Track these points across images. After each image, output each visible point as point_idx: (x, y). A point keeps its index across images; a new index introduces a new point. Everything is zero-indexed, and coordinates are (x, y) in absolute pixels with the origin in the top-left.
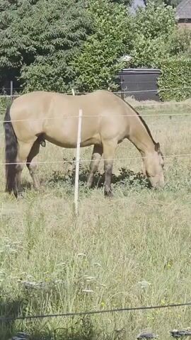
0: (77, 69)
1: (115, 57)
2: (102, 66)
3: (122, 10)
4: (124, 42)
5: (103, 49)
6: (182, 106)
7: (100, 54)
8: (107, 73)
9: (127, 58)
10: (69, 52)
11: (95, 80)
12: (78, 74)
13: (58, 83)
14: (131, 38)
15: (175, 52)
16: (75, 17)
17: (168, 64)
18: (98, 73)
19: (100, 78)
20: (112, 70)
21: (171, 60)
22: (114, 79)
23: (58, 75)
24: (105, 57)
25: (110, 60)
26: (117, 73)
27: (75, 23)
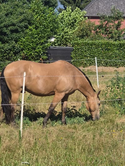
0: (22, 46)
1: (45, 39)
2: (37, 45)
3: (51, 11)
4: (51, 30)
5: (38, 34)
6: (86, 70)
7: (36, 38)
8: (40, 49)
9: (53, 40)
10: (18, 35)
11: (32, 54)
12: (22, 50)
13: (10, 55)
14: (56, 28)
15: (82, 37)
16: (21, 14)
17: (78, 44)
18: (35, 49)
19: (36, 52)
20: (43, 47)
21: (80, 41)
22: (44, 53)
23: (10, 50)
24: (39, 39)
25: (42, 41)
26: (46, 49)
27: (22, 17)
